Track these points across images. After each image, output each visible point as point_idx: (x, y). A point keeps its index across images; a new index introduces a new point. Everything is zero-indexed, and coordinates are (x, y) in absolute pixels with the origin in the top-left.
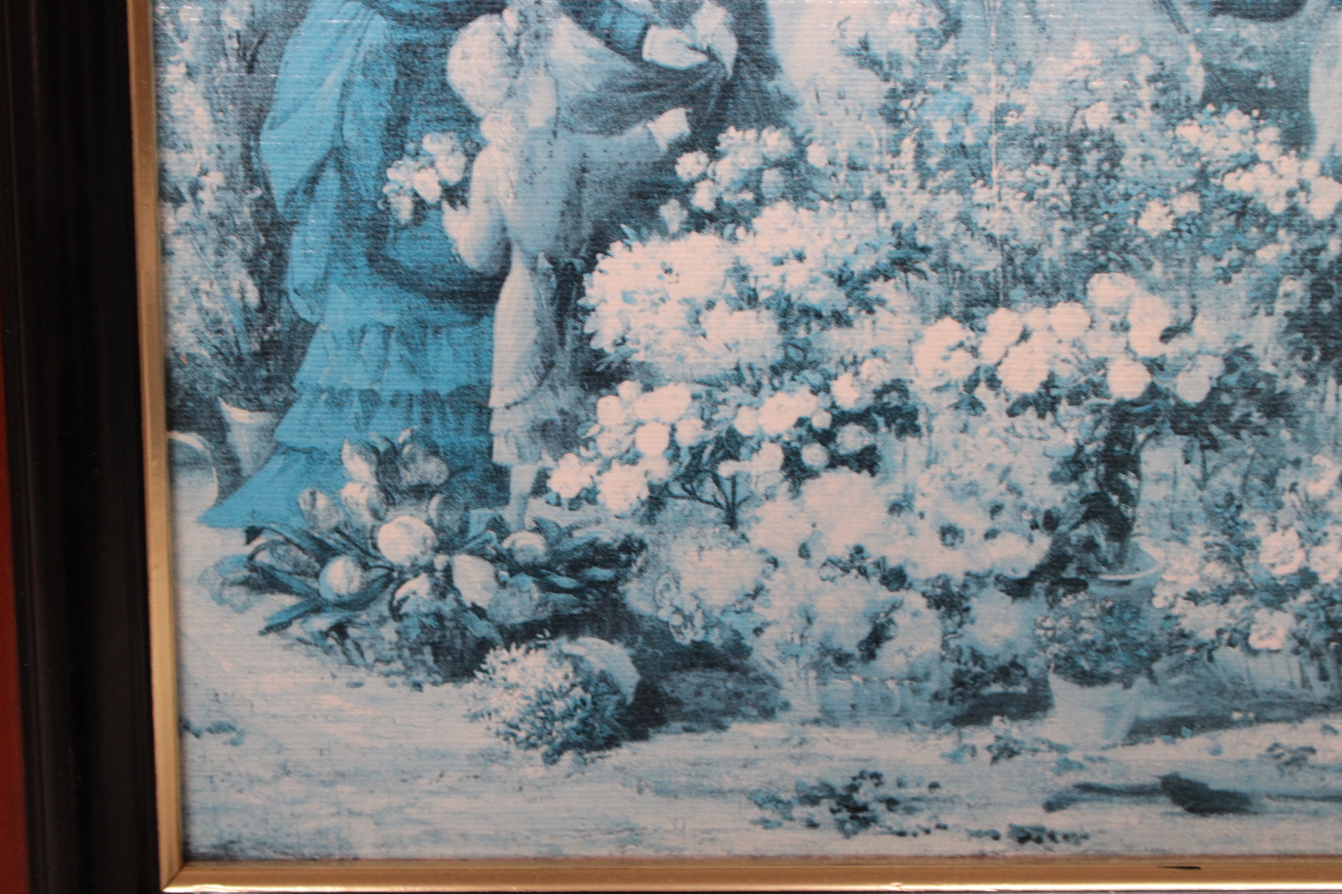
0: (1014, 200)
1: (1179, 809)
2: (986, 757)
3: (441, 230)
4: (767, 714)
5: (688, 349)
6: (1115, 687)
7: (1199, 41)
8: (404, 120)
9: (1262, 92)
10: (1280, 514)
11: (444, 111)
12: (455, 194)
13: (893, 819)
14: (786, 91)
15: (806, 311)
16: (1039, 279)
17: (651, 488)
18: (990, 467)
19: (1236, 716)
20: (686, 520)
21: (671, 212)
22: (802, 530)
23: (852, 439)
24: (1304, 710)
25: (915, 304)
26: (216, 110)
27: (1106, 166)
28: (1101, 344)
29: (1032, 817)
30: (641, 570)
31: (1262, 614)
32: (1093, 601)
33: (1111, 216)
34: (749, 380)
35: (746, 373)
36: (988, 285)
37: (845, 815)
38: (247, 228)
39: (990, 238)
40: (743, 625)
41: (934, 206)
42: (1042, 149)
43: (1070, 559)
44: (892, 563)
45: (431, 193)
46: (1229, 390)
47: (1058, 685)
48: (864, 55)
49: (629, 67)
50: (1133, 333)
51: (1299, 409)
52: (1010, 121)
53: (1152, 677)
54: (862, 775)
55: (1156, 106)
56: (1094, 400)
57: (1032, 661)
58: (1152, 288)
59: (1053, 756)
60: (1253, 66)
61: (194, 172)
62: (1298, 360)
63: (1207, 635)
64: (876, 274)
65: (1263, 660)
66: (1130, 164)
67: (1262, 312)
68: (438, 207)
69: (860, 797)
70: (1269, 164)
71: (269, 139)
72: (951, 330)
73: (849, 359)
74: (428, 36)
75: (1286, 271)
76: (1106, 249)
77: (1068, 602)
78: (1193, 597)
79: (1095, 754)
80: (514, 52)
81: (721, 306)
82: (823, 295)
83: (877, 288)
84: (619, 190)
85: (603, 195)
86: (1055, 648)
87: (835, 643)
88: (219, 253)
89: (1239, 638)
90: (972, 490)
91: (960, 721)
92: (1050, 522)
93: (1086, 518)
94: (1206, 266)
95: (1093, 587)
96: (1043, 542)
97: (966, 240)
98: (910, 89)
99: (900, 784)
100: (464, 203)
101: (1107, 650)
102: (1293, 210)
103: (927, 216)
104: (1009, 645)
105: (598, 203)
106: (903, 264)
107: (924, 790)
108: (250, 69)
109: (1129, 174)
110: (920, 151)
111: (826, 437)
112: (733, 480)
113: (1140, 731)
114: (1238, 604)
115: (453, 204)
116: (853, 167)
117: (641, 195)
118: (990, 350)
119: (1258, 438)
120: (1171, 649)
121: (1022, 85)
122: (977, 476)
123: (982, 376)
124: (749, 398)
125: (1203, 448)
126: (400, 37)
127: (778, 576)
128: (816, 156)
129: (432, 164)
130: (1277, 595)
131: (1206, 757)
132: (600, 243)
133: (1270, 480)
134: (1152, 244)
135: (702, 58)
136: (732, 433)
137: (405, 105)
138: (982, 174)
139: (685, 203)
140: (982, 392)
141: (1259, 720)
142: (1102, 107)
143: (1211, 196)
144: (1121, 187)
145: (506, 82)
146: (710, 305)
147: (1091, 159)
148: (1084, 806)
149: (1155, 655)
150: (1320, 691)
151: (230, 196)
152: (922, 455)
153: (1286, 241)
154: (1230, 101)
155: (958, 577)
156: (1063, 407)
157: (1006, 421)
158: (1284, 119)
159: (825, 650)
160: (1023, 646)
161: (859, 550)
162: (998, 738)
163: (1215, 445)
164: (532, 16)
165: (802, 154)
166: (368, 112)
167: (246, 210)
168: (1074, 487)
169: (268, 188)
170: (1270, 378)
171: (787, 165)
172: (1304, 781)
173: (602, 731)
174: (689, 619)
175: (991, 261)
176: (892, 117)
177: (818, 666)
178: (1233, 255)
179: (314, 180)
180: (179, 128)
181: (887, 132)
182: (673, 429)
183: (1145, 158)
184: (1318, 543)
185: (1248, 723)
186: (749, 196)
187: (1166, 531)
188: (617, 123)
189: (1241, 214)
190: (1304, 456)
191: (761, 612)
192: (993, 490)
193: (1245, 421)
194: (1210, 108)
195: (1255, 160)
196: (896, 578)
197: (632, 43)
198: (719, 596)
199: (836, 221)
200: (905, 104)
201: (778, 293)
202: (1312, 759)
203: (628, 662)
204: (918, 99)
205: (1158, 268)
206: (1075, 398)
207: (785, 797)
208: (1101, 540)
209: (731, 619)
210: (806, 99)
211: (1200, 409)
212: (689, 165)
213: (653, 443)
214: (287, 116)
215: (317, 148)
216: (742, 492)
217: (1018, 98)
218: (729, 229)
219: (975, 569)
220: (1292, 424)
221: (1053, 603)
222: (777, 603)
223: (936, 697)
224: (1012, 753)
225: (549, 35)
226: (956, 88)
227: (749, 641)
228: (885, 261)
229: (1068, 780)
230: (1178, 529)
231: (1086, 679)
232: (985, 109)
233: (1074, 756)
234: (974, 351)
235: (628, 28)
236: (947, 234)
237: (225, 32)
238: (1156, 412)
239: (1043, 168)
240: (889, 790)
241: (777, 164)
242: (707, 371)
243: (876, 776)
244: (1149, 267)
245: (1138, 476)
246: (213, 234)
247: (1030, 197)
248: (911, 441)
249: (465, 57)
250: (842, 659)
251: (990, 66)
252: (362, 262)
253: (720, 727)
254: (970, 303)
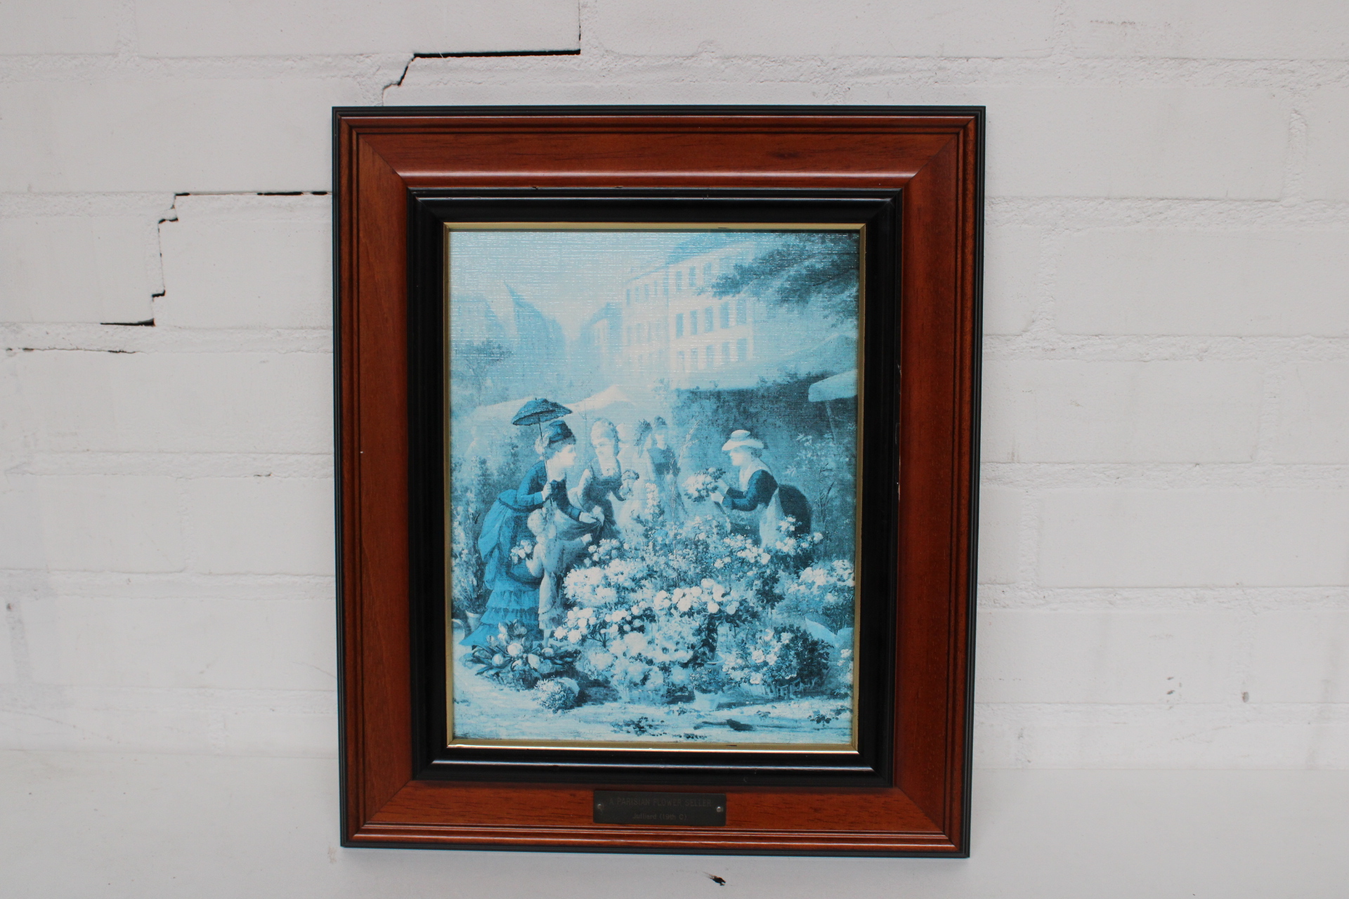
0: (680, 559)
1: (732, 729)
2: (677, 713)
3: (526, 565)
4: (615, 700)
5: (592, 598)
6: (713, 694)
7: (729, 516)
8: (516, 536)
9: (747, 530)
10: (757, 646)
11: (527, 534)
12: (529, 556)
13: (651, 731)
14: (617, 529)
15: (624, 588)
16: (687, 580)
17: (582, 636)
18: (675, 631)
19: (747, 703)
20: (592, 645)
21: (587, 561)
22: (624, 649)
23: (637, 623)
24: (767, 701)
25: (653, 586)
26: (466, 533)
27: (705, 550)
28: (705, 598)
29: (691, 731)
30: (580, 659)
31: (753, 674)
32: (705, 669)
33: (707, 563)
34: (609, 607)
35: (608, 605)
36: (673, 581)
37: (637, 729)
38: (474, 564)
39: (674, 568)
40: (608, 675)
41: (658, 560)
42: (687, 545)
43: (699, 657)
44: (649, 658)
45: (523, 556)
46: (741, 611)
47: (697, 693)
48: (638, 520)
49: (575, 523)
50: (714, 595)
51: (761, 616)
52: (678, 537)
53: (723, 691)
54: (642, 718)
55: (718, 534)
56: (704, 613)
57: (689, 686)
58: (719, 583)
59: (696, 713)
60: (743, 523)
61: (460, 550)
62: (760, 602)
63: (738, 679)
64: (642, 578)
65: (754, 686)
66: (711, 549)
67: (749, 589)
68: (525, 559)
69: (642, 724)
70: (750, 549)
71: (480, 541)
72: (664, 594)
73: (636, 601)
74: (522, 514)
75: (756, 578)
76: (705, 572)
77: (698, 669)
78: (733, 668)
79: (708, 713)
80: (545, 519)
81: (601, 587)
82: (629, 584)
83: (643, 582)
84: (573, 555)
85: (569, 556)
86: (696, 682)
87: (634, 680)
88: (466, 571)
89: (747, 680)
90: (671, 638)
91: (670, 703)
92: (693, 647)
93: (703, 646)
94: (733, 577)
95: (705, 665)
96: (691, 653)
97: (667, 569)
98: (651, 529)
99: (653, 721)
100: (532, 558)
101: (710, 683)
102: (757, 562)
103: (656, 563)
104: (683, 682)
105: (567, 559)
106: (650, 576)
107: (660, 723)
108: (476, 523)
109: (711, 552)
110: (654, 545)
111: (630, 623)
112: (605, 634)
113: (720, 707)
114: (746, 670)
115: (529, 559)
116: (636, 549)
117: (579, 557)
118: (675, 600)
119: (750, 624)
120: (728, 683)
121: (681, 528)
122: (672, 634)
123: (673, 606)
124: (609, 612)
125: (735, 627)
126: (515, 515)
127: (617, 661)
128: (626, 546)
129: (523, 548)
130: (757, 668)
131: (739, 714)
132: (568, 569)
133: (754, 636)
134: (718, 571)
135: (595, 521)
136: (604, 621)
137: (516, 533)
138: (671, 551)
139: (591, 559)
140: (673, 611)
141: (754, 704)
142: (703, 534)
143: (734, 558)
144: (709, 555)
145: (543, 527)
146: (598, 586)
147: (701, 548)
148: (705, 728)
149: (724, 685)
150: (771, 696)
151: (470, 556)
152: (657, 628)
153: (755, 570)
154: (738, 532)
155: (668, 662)
156: (695, 615)
157: (680, 619)
158: (753, 537)
159: (631, 682)
160: (686, 682)
161: (640, 654)
162: (680, 708)
163: (738, 626)
164: (550, 509)
165: (622, 546)
166: (507, 534)
167: (474, 560)
168: (699, 637)
169: (480, 554)
170: (752, 607)
171: (618, 549)
172: (767, 722)
173: (569, 704)
174: (593, 673)
175: (674, 575)
176: (646, 536)
177: (629, 687)
178: (741, 574)
179: (492, 552)
180: (457, 538)
181: (645, 540)
182: (588, 620)
183: (715, 547)
184: (768, 653)
185: (751, 705)
186: (608, 557)
187: (725, 650)
188: (572, 537)
189: (742, 563)
190: (763, 629)
191: (613, 671)
192: (677, 638)
193: (746, 618)
194: (733, 534)
195: (745, 548)
196: (650, 662)
197: (576, 516)
198: (601, 667)
199: (632, 564)
200: (650, 533)
201: (616, 583)
202: (769, 715)
203: (576, 684)
204: (653, 532)
205: (720, 577)
206: (699, 613)
207: (620, 724)
208: (707, 652)
209: (604, 673)
210: (623, 531)
211: (733, 616)
212: (592, 549)
213: (582, 624)
214: (485, 535)
215: (493, 544)
216: (607, 638)
217: (680, 531)
218: (603, 566)
219: (672, 660)
220: (759, 620)
221: (694, 670)
222: (617, 669)
223: (662, 696)
224: (684, 713)
225: (554, 514)
226: (663, 528)
227: (610, 679)
228: (645, 575)
229: (700, 720)
230: (729, 650)
231: (704, 691)
232: (671, 534)
233: (702, 714)
234: (670, 599)
235: (576, 512)
236: (662, 567)
237: (469, 513)
238: (721, 617)
239: (688, 550)
240: (650, 722)
241: (615, 549)
242: (597, 604)
243: (646, 718)
244: (718, 577)
245: (717, 634)
246: (465, 566)
247: (684, 558)
248: (653, 624)
249: (532, 520)
250: (636, 685)
251: (672, 523)
252: (504, 574)
253: (602, 703)
254: (669, 586)
